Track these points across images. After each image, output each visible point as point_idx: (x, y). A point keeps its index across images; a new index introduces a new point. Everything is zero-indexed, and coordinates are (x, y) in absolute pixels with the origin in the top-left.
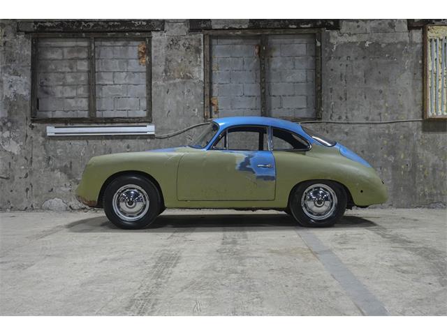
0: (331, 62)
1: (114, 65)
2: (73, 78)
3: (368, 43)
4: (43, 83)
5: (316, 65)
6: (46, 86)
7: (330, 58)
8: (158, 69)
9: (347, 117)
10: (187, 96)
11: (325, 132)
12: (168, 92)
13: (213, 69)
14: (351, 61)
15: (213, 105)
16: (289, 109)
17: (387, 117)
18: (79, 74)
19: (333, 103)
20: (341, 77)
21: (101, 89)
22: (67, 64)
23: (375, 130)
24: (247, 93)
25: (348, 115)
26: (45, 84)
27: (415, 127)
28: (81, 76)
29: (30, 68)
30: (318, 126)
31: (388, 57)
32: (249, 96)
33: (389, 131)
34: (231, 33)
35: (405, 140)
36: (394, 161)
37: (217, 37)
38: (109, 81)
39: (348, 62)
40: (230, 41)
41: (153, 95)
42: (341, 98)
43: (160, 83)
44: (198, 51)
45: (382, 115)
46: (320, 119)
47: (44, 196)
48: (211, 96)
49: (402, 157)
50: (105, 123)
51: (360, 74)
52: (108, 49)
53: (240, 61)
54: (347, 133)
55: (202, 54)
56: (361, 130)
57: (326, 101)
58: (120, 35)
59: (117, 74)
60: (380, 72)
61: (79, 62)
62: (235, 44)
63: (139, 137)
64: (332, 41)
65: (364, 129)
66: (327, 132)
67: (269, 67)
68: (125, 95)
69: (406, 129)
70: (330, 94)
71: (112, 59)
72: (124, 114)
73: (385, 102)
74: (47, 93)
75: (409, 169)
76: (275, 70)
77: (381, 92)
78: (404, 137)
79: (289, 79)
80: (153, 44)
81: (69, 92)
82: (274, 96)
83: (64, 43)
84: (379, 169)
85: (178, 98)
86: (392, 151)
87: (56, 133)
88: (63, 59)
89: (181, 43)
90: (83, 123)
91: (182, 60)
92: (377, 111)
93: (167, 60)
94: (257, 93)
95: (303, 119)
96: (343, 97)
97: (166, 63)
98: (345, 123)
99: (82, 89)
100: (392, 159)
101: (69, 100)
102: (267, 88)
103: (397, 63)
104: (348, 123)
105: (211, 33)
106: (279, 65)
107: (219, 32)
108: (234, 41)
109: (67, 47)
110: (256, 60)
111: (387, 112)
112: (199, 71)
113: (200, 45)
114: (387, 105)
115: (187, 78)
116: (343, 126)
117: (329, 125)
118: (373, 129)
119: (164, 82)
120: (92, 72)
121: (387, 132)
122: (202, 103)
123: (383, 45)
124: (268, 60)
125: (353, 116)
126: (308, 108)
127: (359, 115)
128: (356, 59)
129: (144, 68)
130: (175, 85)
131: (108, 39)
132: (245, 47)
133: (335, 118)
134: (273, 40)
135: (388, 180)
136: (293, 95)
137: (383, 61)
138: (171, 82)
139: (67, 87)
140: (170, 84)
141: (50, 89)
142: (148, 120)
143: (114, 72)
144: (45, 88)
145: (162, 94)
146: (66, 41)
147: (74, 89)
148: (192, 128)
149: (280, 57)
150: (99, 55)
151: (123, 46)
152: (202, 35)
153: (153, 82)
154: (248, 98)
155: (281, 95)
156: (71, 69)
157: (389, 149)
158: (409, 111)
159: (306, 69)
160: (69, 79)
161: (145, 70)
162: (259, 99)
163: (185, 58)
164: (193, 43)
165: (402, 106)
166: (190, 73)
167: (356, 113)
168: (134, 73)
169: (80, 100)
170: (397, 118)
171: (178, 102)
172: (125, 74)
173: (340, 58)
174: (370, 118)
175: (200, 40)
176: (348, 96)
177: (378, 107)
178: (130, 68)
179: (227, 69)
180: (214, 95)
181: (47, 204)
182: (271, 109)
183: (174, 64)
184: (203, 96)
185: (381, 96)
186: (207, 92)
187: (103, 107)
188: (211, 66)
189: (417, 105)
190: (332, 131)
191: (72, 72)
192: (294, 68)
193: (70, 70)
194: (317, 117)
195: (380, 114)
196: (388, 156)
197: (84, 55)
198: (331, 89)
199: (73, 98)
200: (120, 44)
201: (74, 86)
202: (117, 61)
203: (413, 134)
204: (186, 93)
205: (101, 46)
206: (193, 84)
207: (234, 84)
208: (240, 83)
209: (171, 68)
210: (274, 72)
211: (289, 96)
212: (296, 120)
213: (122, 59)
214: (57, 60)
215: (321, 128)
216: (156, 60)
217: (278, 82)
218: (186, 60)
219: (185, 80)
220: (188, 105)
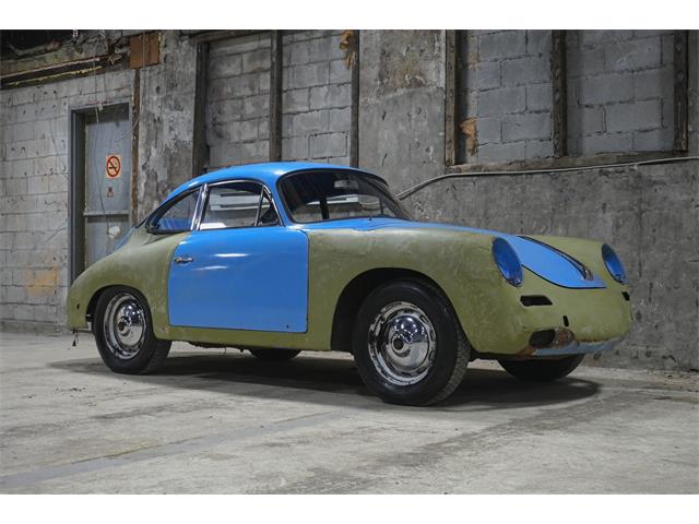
1: (310, 74)
2: (254, 105)
4: (214, 119)
6: (219, 124)
8: (370, 74)
10: (417, 121)
12: (383, 118)
13: (469, 60)
15: (468, 136)
16: (620, 133)
18: (262, 97)
21: (291, 122)
22: (247, 82)
24: (534, 105)
26: (218, 121)
28: (264, 101)
29: (194, 95)
30: (679, 170)
32: (538, 112)
38: (303, 104)
41: (360, 126)
43: (372, 100)
46: (684, 152)
48: (460, 118)
52: (302, 45)
55: (444, 34)
59: (314, 90)
61: (262, 76)
63: (337, 208)
68: (325, 130)
71: (309, 63)
74: (220, 136)
79: (622, 63)
81: (249, 132)
82: (587, 106)
83: (243, 45)
85: (402, 128)
88: (242, 74)
91: (408, 49)
93: (384, 53)
94: (549, 103)
95: (645, 155)
97: (381, 58)
99: (265, 124)
101: (248, 146)
102: (570, 88)
106: (601, 33)
109: (246, 52)
112: (437, 69)
115: (417, 84)
119: (378, 96)
120: (278, 91)
122: (442, 134)
126: (663, 127)
129: (348, 75)
130: (395, 101)
136: (631, 101)
138: (391, 96)
139: (245, 123)
140: (388, 102)
141: (224, 128)
143: (310, 88)
144: (218, 126)
145: (375, 122)
146: (246, 42)
147: (255, 125)
148: (423, 187)
150: (289, 61)
151: (325, 37)
153: (361, 100)
154: (534, 115)
155: (603, 101)
156: (252, 89)
159: (661, 36)
160: (250, 109)
161: (351, 79)
163: (412, 45)
166: (421, 75)
168: (339, 85)
169: (262, 143)
171: (400, 136)
172: (325, 89)
178: (333, 77)
179: (494, 57)
180: (470, 115)
182: (581, 135)
183: (395, 59)
184: (442, 120)
186: (451, 112)
187: (293, 154)
191: (252, 96)
192: (633, 38)
193: (249, 93)
194: (674, 150)
197: (267, 64)
199: (251, 142)
201: (255, 120)
202: (315, 67)
204: (413, 117)
205: (292, 42)
206: (425, 97)
207: (507, 89)
208: (518, 85)
209: (390, 68)
210: (589, 51)
211: (621, 102)
212: (628, 158)
213: (322, 62)
214: (235, 76)
215: (687, 172)
216: (366, 57)
217: (597, 75)
218: (414, 48)
219: (411, 90)
220: (417, 140)
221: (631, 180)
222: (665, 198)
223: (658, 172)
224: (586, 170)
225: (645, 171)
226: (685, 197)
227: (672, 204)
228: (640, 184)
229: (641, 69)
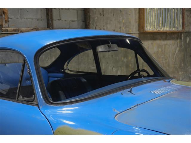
15: (5, 13)
19: (96, 18)
25: (105, 28)
36: (127, 61)
45: (121, 29)
49: (130, 58)
73: (123, 19)
84: (120, 68)
86: (126, 55)
92: (119, 26)
96: (102, 13)
100: (125, 60)
111: (123, 26)
114: (123, 21)
126: (78, 21)
127: (110, 28)
158: (133, 26)
165: (130, 23)
167: (109, 26)
170: (128, 31)
174: (116, 30)
176: (104, 13)
177: (120, 22)
195: (120, 28)
196: (124, 58)
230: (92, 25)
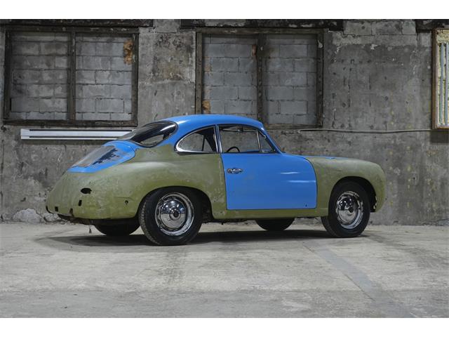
0: (333, 65)
1: (97, 62)
2: (50, 76)
3: (373, 45)
4: (15, 81)
5: (317, 69)
6: (20, 84)
7: (332, 61)
8: (146, 69)
9: (350, 125)
10: (177, 99)
11: (327, 141)
12: (155, 94)
13: (206, 69)
14: (356, 65)
15: (205, 109)
16: (287, 115)
17: (393, 126)
18: (57, 72)
19: (335, 110)
20: (344, 81)
21: (81, 89)
22: (44, 60)
23: (379, 139)
24: (242, 97)
25: (352, 123)
26: (18, 82)
27: (423, 138)
28: (59, 74)
29: (3, 64)
30: (319, 134)
31: (395, 62)
32: (245, 100)
33: (395, 141)
34: (226, 31)
35: (412, 151)
36: (401, 173)
37: (211, 35)
38: (90, 79)
39: (352, 66)
40: (224, 40)
41: (139, 97)
42: (344, 105)
43: (148, 84)
44: (189, 50)
45: (387, 124)
46: (321, 127)
47: (15, 207)
48: (202, 99)
49: (409, 169)
50: (86, 127)
51: (365, 78)
52: (90, 45)
53: (236, 61)
54: (350, 143)
55: (194, 54)
56: (365, 140)
57: (327, 108)
58: (104, 30)
59: (99, 72)
60: (386, 78)
61: (57, 59)
62: (229, 43)
64: (335, 42)
65: (368, 138)
66: (329, 141)
67: (267, 69)
68: (107, 96)
69: (413, 139)
70: (332, 100)
71: (95, 56)
72: (106, 117)
73: (391, 110)
74: (20, 92)
75: (416, 183)
76: (273, 72)
77: (387, 98)
78: (411, 149)
79: (289, 82)
80: (140, 41)
81: (45, 92)
82: (271, 100)
83: (41, 37)
85: (167, 101)
86: (399, 163)
87: (31, 137)
88: (39, 55)
89: (171, 41)
90: (62, 126)
91: (172, 59)
92: (382, 120)
93: (155, 58)
94: (253, 97)
95: (303, 126)
96: (346, 103)
97: (154, 62)
98: (348, 132)
99: (60, 88)
100: (398, 171)
101: (45, 100)
102: (264, 91)
103: (405, 69)
104: (351, 132)
105: (204, 30)
106: (278, 66)
107: (213, 30)
108: (229, 40)
109: (44, 42)
110: (252, 61)
111: (393, 120)
112: (191, 72)
113: (192, 44)
114: (393, 113)
115: (177, 79)
116: (346, 135)
117: (330, 134)
118: (377, 139)
119: (151, 82)
120: (72, 70)
121: (393, 142)
122: (193, 107)
123: (390, 49)
124: (266, 61)
125: (356, 124)
126: (308, 114)
127: (362, 123)
128: (361, 62)
129: (129, 67)
130: (163, 86)
131: (90, 34)
132: (240, 46)
133: (337, 125)
134: (272, 40)
135: (394, 194)
136: (293, 100)
137: (390, 65)
138: (160, 82)
139: (43, 86)
140: (158, 86)
141: (24, 88)
142: (133, 124)
143: (96, 71)
144: (18, 86)
145: (150, 96)
146: (43, 36)
147: (51, 88)
149: (278, 59)
150: (80, 51)
151: (107, 42)
152: (195, 32)
153: (140, 83)
154: (243, 102)
155: (279, 99)
156: (49, 65)
157: (395, 161)
158: (417, 120)
159: (307, 72)
160: (46, 77)
161: (131, 69)
162: (255, 104)
163: (175, 57)
164: (185, 41)
165: (409, 114)
166: (180, 74)
167: (359, 121)
168: (118, 72)
169: (58, 99)
170: (404, 128)
171: (166, 105)
172: (108, 73)
173: (343, 61)
174: (375, 127)
175: (192, 38)
176: (351, 102)
177: (383, 115)
178: (113, 66)
179: (220, 69)
180: (206, 98)
181: (19, 215)
182: (267, 114)
183: (163, 63)
184: (194, 99)
185: (387, 103)
186: (199, 95)
187: (83, 109)
188: (203, 66)
189: (425, 114)
190: (334, 140)
191: (49, 70)
192: (294, 71)
193: (47, 67)
194: (317, 125)
195: (385, 123)
196: (394, 168)
197: (63, 51)
198: (333, 94)
199: (49, 98)
200: (103, 39)
201: (53, 85)
202: (100, 59)
203: (420, 146)
204: (176, 96)
205: (82, 41)
206: (183, 86)
207: (228, 87)
208: (234, 86)
209: (159, 67)
210: (272, 75)
211: (288, 101)
212: (296, 127)
213: (106, 56)
214: (33, 55)
215: (322, 136)
216: (143, 59)
217: (276, 86)
218: (176, 59)
219: (174, 81)
220: (177, 108)
221: (297, 137)
222: (313, 147)
223: (309, 135)
224: (274, 131)
225: (303, 134)
226: (322, 146)
227: (316, 149)
228: (301, 140)
229: (298, 86)
230: (327, 120)
